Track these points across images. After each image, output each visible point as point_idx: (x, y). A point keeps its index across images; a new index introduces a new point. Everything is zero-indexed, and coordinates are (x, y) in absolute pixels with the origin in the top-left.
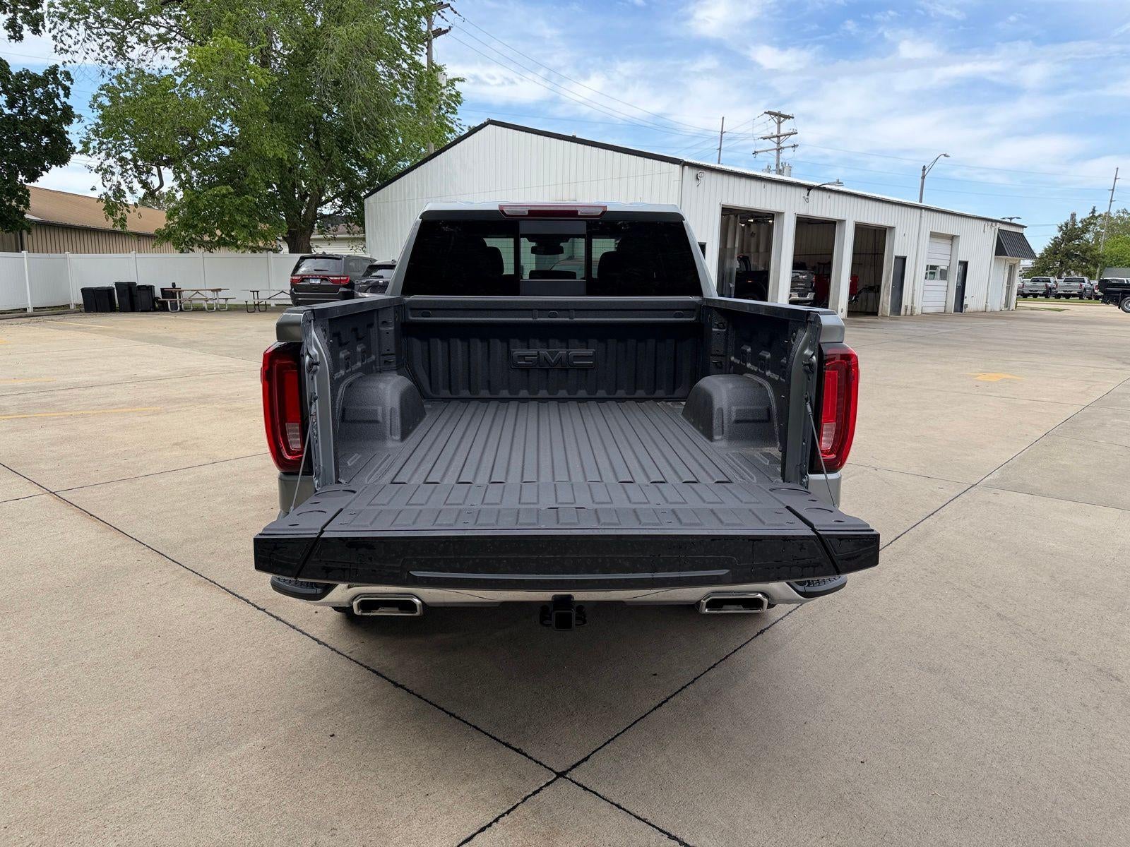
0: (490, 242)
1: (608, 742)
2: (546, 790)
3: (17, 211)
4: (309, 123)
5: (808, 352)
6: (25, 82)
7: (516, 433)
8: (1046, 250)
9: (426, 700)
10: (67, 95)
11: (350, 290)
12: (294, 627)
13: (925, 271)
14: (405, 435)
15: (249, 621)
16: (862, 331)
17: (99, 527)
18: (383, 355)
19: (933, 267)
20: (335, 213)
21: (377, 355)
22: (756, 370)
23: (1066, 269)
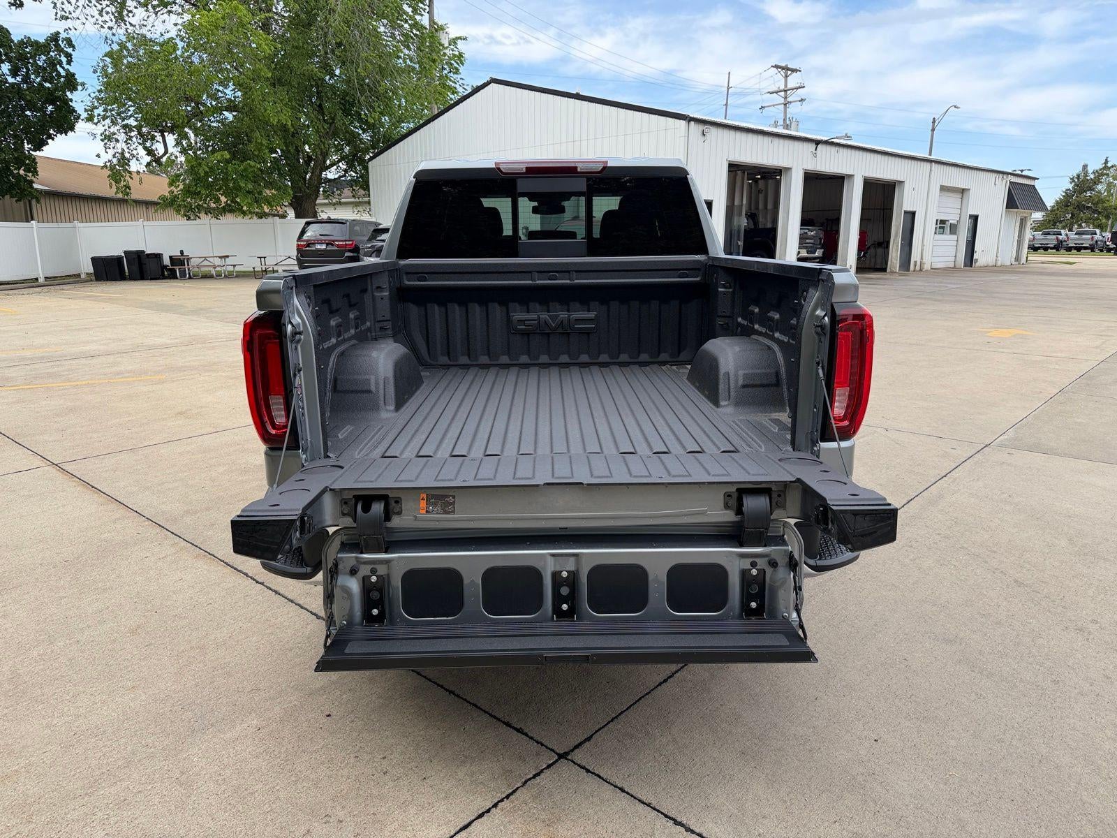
0: (487, 202)
1: (612, 720)
2: (548, 772)
3: (26, 180)
4: (312, 86)
5: (819, 312)
6: (27, 50)
7: (515, 401)
8: (1057, 202)
9: (425, 677)
10: (69, 62)
11: (355, 254)
12: (292, 601)
13: (934, 226)
14: (399, 406)
15: (247, 596)
16: (871, 288)
17: (101, 499)
18: (378, 322)
19: (943, 222)
20: (340, 177)
21: (372, 322)
22: (764, 331)
23: (1077, 221)
